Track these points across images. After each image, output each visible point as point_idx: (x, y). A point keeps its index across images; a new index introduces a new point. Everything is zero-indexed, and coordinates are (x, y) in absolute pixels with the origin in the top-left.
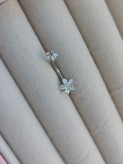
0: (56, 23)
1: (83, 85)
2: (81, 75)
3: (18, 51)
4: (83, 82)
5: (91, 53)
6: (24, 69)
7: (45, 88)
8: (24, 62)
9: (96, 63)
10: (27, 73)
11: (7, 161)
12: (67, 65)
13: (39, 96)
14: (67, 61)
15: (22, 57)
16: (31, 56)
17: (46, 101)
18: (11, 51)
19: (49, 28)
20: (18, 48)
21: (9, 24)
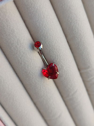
0: (43, 20)
1: (61, 67)
2: (59, 59)
3: (13, 42)
4: (61, 65)
5: (68, 42)
6: (17, 55)
7: (32, 69)
8: (17, 50)
9: (71, 49)
10: (19, 59)
11: (4, 123)
12: (50, 52)
13: (27, 75)
14: (50, 49)
15: (16, 47)
16: (23, 46)
17: (32, 79)
18: (8, 41)
19: (37, 24)
20: (13, 39)
21: (6, 21)
